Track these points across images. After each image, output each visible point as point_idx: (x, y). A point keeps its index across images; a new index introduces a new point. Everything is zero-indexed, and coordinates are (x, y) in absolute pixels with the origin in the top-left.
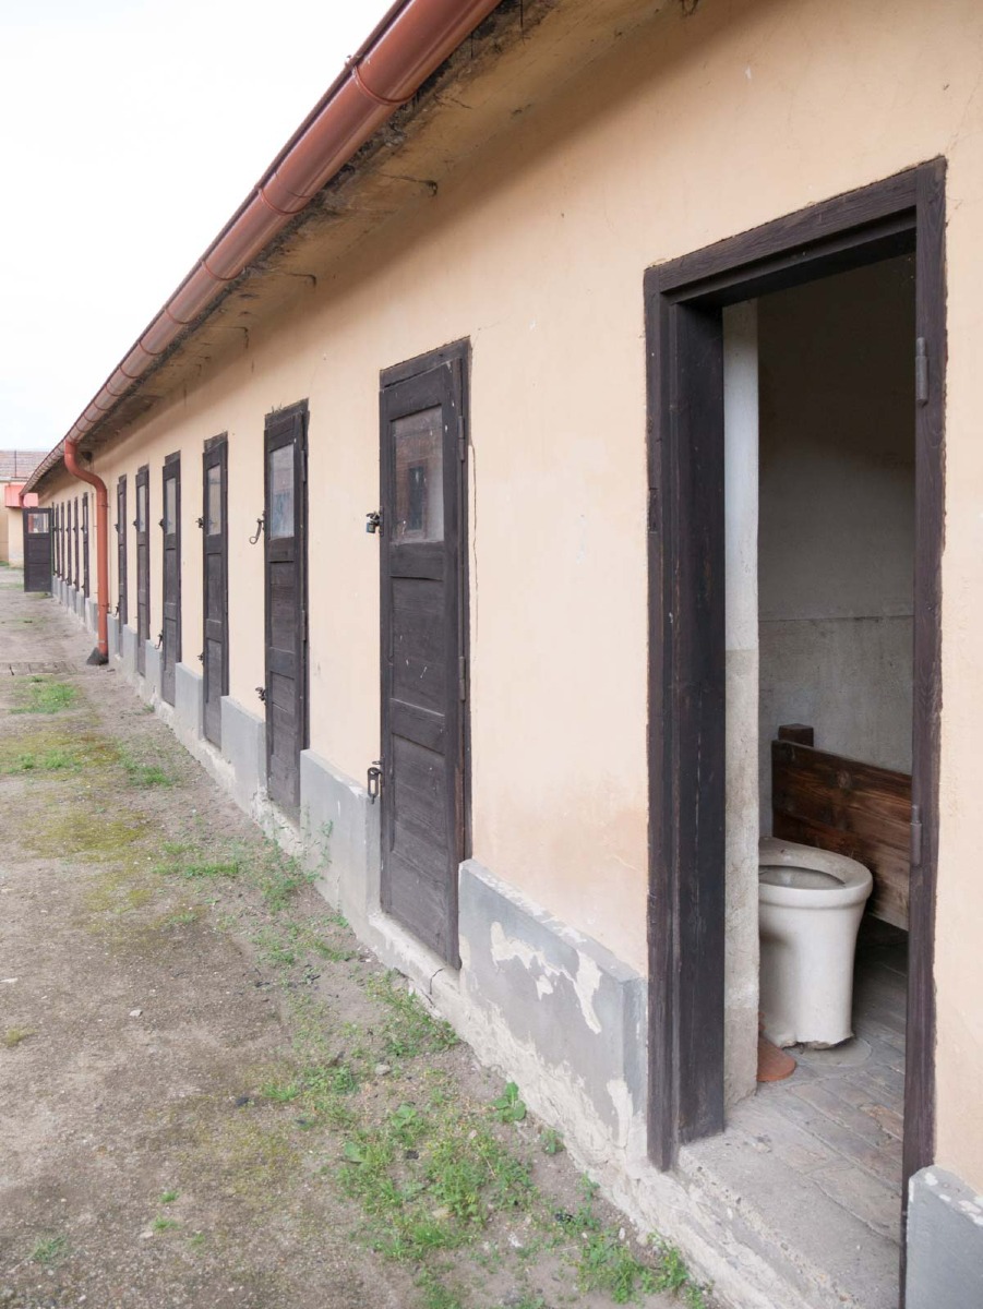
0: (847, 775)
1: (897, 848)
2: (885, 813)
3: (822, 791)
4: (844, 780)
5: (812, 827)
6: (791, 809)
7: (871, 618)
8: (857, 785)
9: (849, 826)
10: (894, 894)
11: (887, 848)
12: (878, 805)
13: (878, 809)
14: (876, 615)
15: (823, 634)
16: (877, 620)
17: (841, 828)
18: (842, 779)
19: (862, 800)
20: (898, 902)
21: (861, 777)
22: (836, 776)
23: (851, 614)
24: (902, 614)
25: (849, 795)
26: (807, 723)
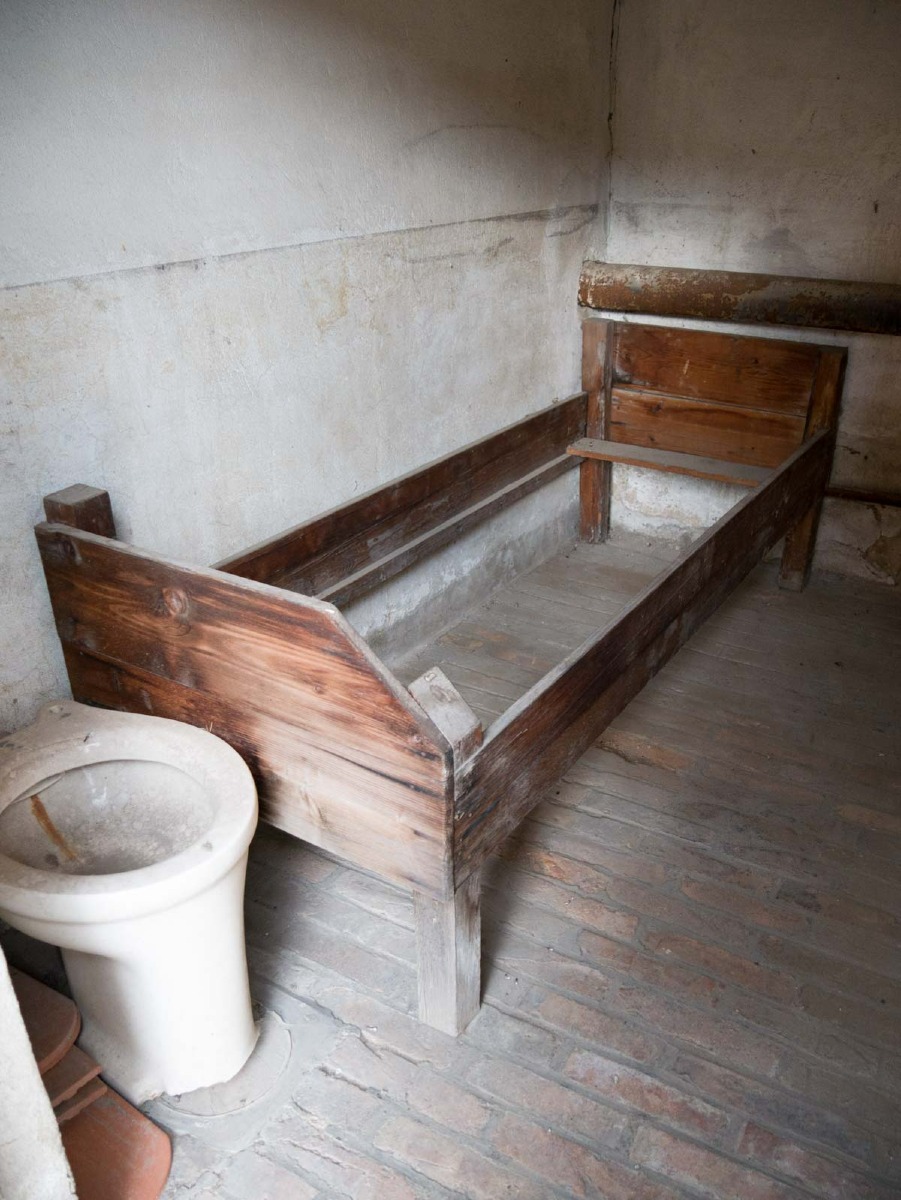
0: (182, 594)
1: (290, 723)
2: (263, 665)
3: (142, 620)
4: (177, 602)
5: (134, 677)
6: (91, 644)
7: (184, 263)
8: (204, 615)
9: (199, 681)
10: (295, 794)
11: (276, 722)
12: (248, 650)
13: (249, 657)
14: (192, 257)
15: (100, 305)
16: (195, 264)
17: (186, 682)
18: (174, 602)
19: (215, 640)
20: (303, 805)
21: (207, 601)
22: (162, 596)
23: (149, 260)
24: (238, 249)
25: (190, 630)
26: (97, 480)
